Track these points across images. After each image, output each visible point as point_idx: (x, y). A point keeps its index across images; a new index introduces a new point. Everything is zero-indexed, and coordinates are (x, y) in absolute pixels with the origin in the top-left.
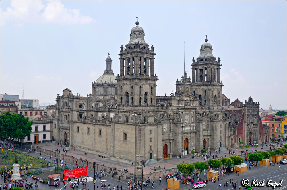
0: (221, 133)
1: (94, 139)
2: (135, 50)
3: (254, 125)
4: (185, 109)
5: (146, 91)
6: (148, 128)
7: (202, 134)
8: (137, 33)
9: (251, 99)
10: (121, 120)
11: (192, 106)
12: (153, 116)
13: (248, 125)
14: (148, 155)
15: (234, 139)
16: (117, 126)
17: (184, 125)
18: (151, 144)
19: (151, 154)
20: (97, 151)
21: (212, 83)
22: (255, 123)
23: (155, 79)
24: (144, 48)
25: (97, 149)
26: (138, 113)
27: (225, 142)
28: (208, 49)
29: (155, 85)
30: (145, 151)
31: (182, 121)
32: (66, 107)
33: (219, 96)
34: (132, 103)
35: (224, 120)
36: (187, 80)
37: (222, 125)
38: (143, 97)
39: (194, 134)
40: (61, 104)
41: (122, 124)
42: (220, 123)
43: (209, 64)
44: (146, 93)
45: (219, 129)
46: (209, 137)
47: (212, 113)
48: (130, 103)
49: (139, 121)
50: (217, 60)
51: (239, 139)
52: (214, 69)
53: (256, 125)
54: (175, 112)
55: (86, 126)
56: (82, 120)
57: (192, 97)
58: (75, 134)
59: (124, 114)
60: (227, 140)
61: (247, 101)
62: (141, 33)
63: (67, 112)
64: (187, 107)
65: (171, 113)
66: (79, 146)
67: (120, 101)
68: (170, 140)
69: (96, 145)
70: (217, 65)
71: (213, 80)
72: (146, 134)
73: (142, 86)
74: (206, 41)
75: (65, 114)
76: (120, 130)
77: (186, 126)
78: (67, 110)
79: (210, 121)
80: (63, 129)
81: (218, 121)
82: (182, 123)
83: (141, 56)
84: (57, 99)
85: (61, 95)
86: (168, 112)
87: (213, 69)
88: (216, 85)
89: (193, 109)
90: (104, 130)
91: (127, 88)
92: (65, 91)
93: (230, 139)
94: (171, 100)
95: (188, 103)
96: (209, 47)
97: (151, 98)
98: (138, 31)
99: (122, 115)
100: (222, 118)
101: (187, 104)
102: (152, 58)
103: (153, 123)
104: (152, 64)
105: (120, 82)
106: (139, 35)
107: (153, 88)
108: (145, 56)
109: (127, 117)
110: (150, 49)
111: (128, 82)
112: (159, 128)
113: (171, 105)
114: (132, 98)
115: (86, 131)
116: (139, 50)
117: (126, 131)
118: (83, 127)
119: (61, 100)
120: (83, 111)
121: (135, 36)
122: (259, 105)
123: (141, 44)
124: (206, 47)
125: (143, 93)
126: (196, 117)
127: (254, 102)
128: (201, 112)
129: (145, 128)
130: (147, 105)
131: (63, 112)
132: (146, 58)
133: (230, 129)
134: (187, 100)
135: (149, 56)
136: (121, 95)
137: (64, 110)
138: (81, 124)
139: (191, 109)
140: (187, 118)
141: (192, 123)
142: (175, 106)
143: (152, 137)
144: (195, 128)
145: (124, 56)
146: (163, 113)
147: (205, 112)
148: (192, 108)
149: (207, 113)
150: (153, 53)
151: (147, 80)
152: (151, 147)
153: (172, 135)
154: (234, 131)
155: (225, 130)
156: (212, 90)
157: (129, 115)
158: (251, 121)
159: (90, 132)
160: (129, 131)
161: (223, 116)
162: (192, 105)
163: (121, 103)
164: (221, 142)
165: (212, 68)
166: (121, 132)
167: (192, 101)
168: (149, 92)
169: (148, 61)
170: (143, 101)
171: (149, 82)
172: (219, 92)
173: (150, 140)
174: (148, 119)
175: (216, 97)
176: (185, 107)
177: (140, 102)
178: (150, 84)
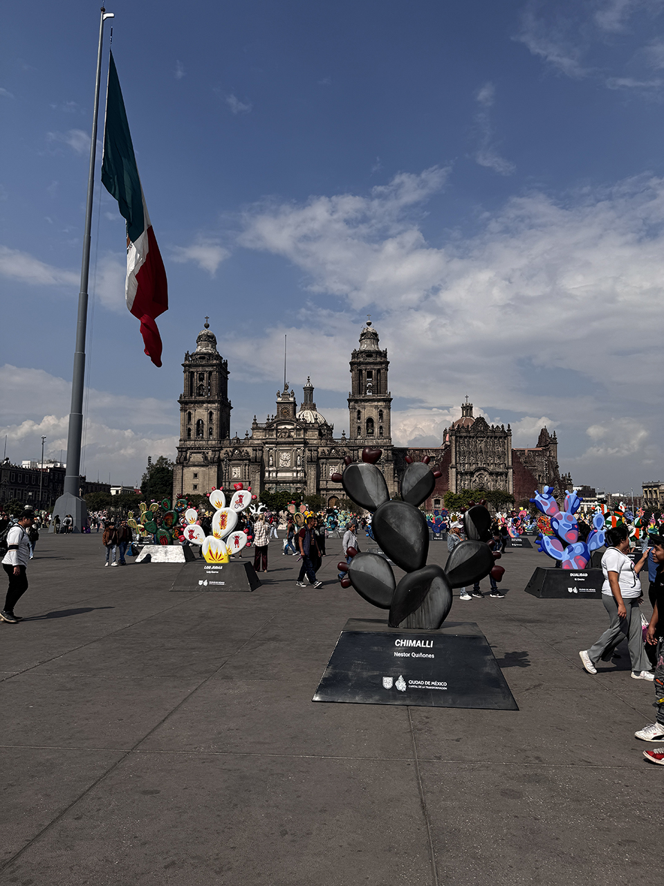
3: (491, 474)
4: (279, 443)
5: (200, 418)
6: (193, 470)
7: (312, 484)
9: (480, 422)
11: (295, 437)
12: (201, 453)
13: (465, 473)
17: (275, 468)
22: (499, 470)
26: (180, 450)
31: (271, 462)
38: (193, 427)
39: (302, 484)
53: (501, 474)
54: (254, 448)
57: (295, 424)
61: (465, 426)
62: (212, 339)
64: (283, 440)
65: (250, 450)
70: (378, 363)
72: (185, 478)
73: (191, 411)
77: (277, 472)
82: (272, 466)
83: (192, 370)
86: (241, 449)
88: (372, 400)
89: (300, 443)
95: (287, 434)
97: (210, 429)
101: (283, 434)
103: (200, 462)
107: (214, 413)
122: (509, 430)
125: (194, 421)
127: (494, 427)
128: (325, 448)
129: (182, 469)
130: (202, 438)
132: (202, 372)
134: (286, 429)
139: (293, 443)
140: (285, 457)
141: (296, 465)
142: (258, 439)
143: (198, 482)
144: (302, 475)
146: (231, 449)
147: (335, 448)
148: (297, 440)
151: (201, 403)
153: (248, 483)
156: (359, 408)
158: (481, 466)
167: (298, 430)
168: (205, 419)
169: (206, 375)
170: (193, 433)
171: (204, 405)
172: (381, 411)
173: (195, 487)
174: (190, 458)
175: (370, 421)
176: (279, 440)
177: (189, 435)
178: (207, 408)
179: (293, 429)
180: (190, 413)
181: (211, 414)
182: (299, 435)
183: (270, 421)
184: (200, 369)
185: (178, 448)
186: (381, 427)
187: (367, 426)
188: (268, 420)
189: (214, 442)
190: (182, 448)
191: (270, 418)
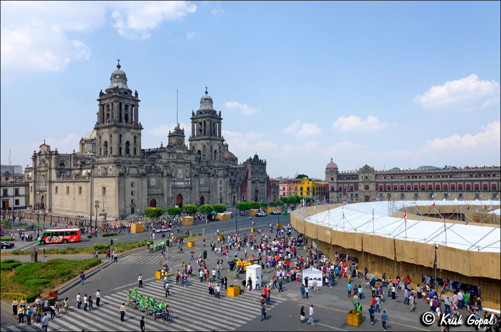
0: (221, 190)
1: (74, 199)
2: (114, 94)
3: (260, 183)
4: (178, 163)
5: (128, 140)
6: (129, 180)
7: (197, 190)
8: (117, 77)
9: (256, 156)
10: (100, 173)
11: (185, 159)
12: (135, 167)
13: (253, 182)
14: (129, 210)
15: (236, 197)
16: (96, 180)
17: (176, 179)
18: (133, 197)
19: (133, 209)
20: (77, 212)
21: (212, 137)
22: (262, 181)
23: (139, 128)
24: (126, 93)
25: (77, 210)
26: (117, 164)
27: (226, 199)
28: (207, 101)
29: (140, 134)
30: (125, 204)
31: (173, 175)
32: (43, 165)
33: (220, 151)
34: (111, 153)
35: (225, 176)
36: (179, 131)
37: (223, 181)
38: (124, 147)
39: (189, 189)
40: (38, 162)
41: (101, 177)
42: (219, 180)
43: (207, 116)
44: (128, 143)
45: (219, 186)
46: (207, 194)
47: (211, 169)
48: (109, 153)
49: (118, 172)
50: (218, 113)
51: (243, 197)
52: (214, 123)
53: (263, 183)
54: (165, 165)
55: (65, 185)
56: (61, 179)
57: (186, 150)
58: (53, 196)
59: (103, 166)
60: (228, 197)
61: (252, 159)
62: (123, 77)
63: (44, 171)
64: (179, 161)
65: (161, 166)
66: (58, 210)
67: (99, 152)
68: (158, 194)
69: (76, 206)
70: (217, 118)
71: (212, 134)
72: (126, 186)
73: (122, 134)
74: (207, 93)
75: (42, 174)
76: (99, 183)
77: (177, 181)
78: (44, 169)
79: (209, 177)
80: (40, 191)
81: (217, 177)
82: (174, 177)
84: (33, 157)
85: (37, 152)
86: (156, 165)
87: (212, 123)
88: (216, 140)
89: (188, 163)
90: (84, 187)
91: (106, 137)
92: (42, 147)
93: (233, 197)
94: (160, 152)
95: (182, 157)
96: (209, 99)
97: (135, 149)
98: (119, 75)
99: (101, 167)
100: (222, 174)
101: (180, 157)
102: (136, 105)
103: (135, 174)
104: (137, 111)
105: (100, 131)
106: (120, 80)
107: (137, 137)
109: (106, 169)
110: (133, 95)
111: (107, 130)
112: (143, 180)
113: (160, 157)
114: (111, 147)
115: (65, 191)
116: (118, 94)
117: (104, 185)
118: (62, 187)
119: (38, 158)
120: (65, 169)
121: (116, 80)
122: (265, 162)
123: (121, 89)
124: (206, 99)
125: (124, 142)
126: (191, 172)
127: (261, 160)
128: (198, 167)
129: (124, 180)
130: (130, 155)
131: (40, 171)
133: (231, 186)
134: (181, 153)
135: (132, 102)
136: (100, 145)
137: (41, 169)
138: (60, 184)
139: (185, 163)
140: (180, 172)
141: (187, 177)
142: (165, 159)
143: (134, 190)
144: (190, 184)
145: (103, 103)
146: (149, 165)
147: (203, 167)
148: (186, 161)
149: (205, 168)
150: (136, 99)
151: (128, 128)
152: (133, 201)
153: (161, 190)
154: (237, 188)
155: (226, 186)
156: (211, 144)
157: (108, 167)
158: (257, 179)
159: (70, 192)
160: (108, 184)
161: (223, 172)
162: (187, 158)
163: (101, 154)
164: (221, 200)
165: (211, 121)
166: (100, 186)
167: (186, 154)
168: (132, 142)
169: (130, 107)
170: (123, 151)
171: (131, 130)
172: (220, 146)
173: (133, 194)
174: (129, 171)
175: (215, 152)
176: (178, 160)
177: (120, 152)
178: (133, 133)
179: (184, 154)
181: (135, 137)
184: (126, 102)
186: (220, 156)
189: (138, 159)
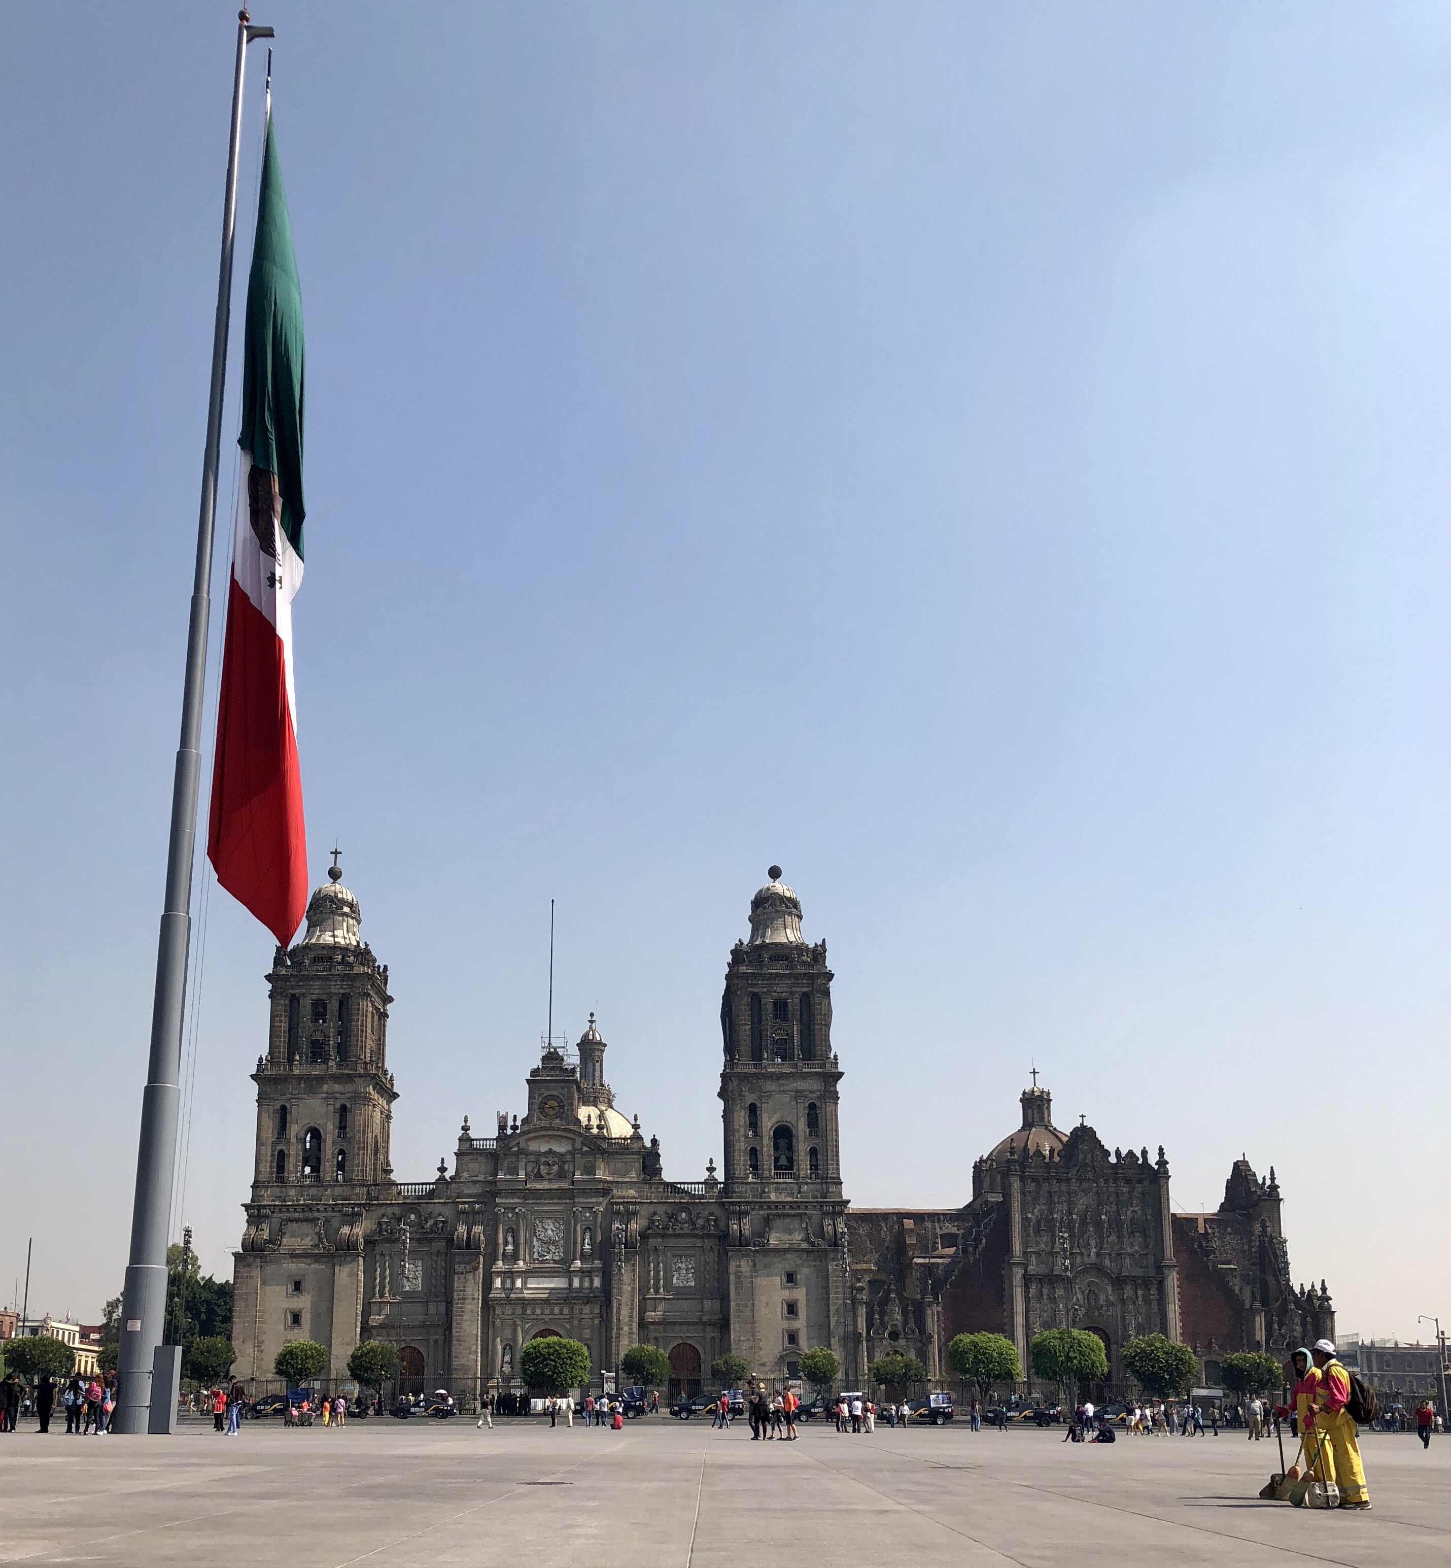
0: (792, 1316)
3: (1116, 1282)
4: (533, 1195)
5: (312, 1125)
6: (286, 1268)
7: (626, 1312)
11: (578, 1176)
12: (310, 1220)
15: (911, 1356)
26: (254, 1213)
29: (359, 1097)
31: (509, 1247)
35: (821, 1248)
37: (804, 1272)
38: (293, 1150)
39: (597, 1310)
42: (781, 1263)
45: (773, 1295)
46: (710, 1333)
47: (738, 1214)
54: (467, 1208)
57: (579, 1140)
64: (544, 1184)
65: (448, 1212)
73: (288, 1104)
74: (775, 874)
77: (527, 1274)
79: (722, 1253)
81: (766, 1251)
83: (295, 992)
86: (426, 1209)
89: (587, 1193)
93: (880, 1353)
95: (556, 1168)
100: (801, 1235)
102: (351, 995)
107: (350, 1110)
108: (316, 991)
112: (337, 1269)
125: (292, 1132)
127: (1121, 1153)
128: (659, 1208)
129: (260, 1268)
132: (323, 997)
134: (550, 1152)
139: (572, 1194)
140: (550, 1232)
141: (585, 1257)
142: (474, 1183)
143: (301, 1305)
144: (597, 1282)
146: (397, 1210)
147: (686, 1207)
149: (706, 1212)
153: (442, 1306)
155: (828, 1299)
156: (753, 1098)
158: (1090, 1261)
162: (588, 1171)
167: (583, 1154)
168: (327, 1128)
169: (333, 1006)
170: (292, 1165)
171: (325, 1087)
172: (812, 1107)
173: (296, 1319)
175: (783, 1134)
176: (532, 1184)
177: (281, 1168)
178: (330, 1096)
179: (572, 1153)
180: (284, 1109)
181: (344, 1110)
182: (590, 1170)
183: (509, 1132)
184: (319, 987)
185: (247, 1207)
186: (813, 1152)
187: (776, 1147)
188: (502, 1127)
190: (259, 1207)
191: (510, 1123)
